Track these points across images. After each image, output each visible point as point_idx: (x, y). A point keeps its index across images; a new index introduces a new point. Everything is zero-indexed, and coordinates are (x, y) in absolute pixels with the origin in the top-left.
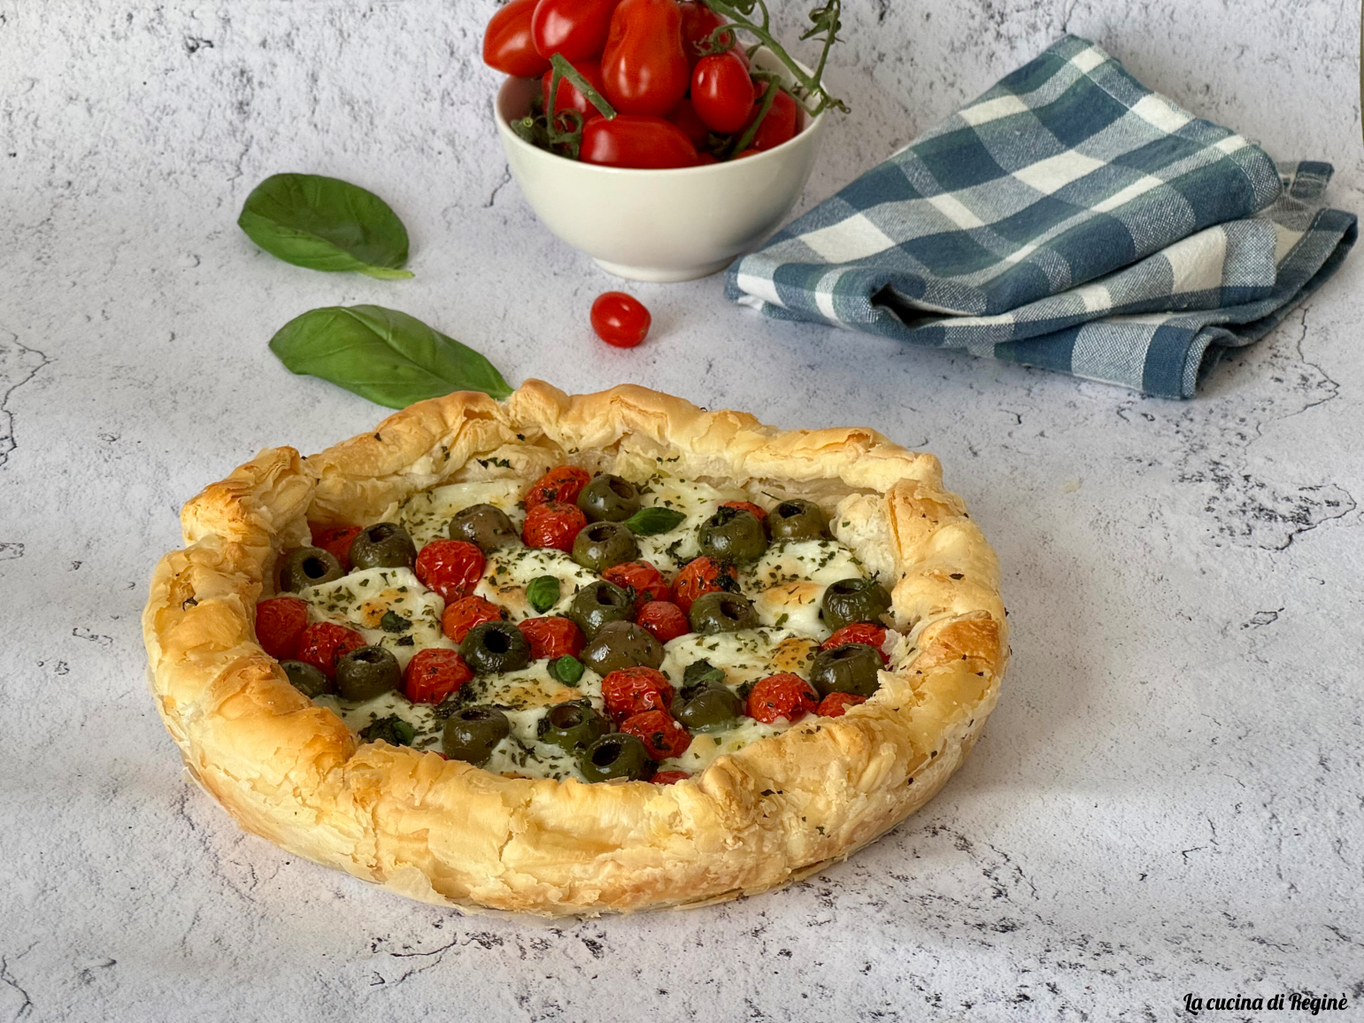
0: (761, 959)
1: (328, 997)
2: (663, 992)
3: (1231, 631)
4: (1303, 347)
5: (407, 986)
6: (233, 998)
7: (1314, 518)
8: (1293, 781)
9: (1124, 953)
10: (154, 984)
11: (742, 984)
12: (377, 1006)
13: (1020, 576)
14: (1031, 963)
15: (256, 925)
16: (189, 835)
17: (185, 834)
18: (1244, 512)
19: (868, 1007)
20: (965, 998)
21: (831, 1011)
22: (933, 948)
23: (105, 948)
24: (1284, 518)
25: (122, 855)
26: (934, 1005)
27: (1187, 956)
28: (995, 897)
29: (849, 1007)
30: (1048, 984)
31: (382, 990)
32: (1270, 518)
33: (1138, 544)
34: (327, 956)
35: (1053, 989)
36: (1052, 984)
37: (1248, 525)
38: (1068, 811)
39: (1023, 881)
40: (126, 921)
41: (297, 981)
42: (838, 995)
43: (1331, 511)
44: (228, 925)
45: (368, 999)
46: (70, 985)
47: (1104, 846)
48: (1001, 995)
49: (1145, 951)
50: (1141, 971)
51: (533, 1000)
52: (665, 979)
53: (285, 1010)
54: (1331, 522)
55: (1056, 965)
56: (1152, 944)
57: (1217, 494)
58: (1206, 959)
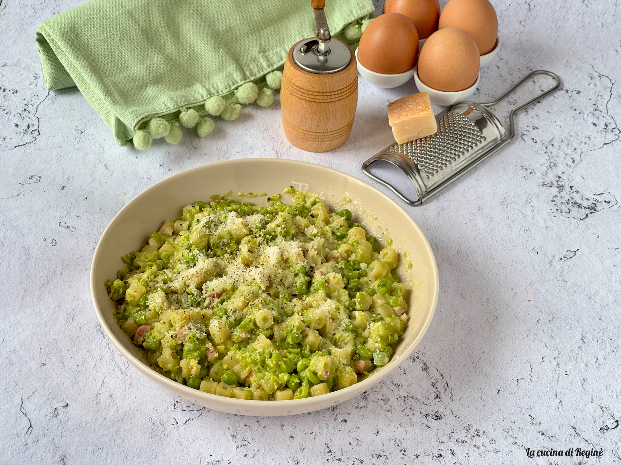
0: (334, 423)
1: (154, 430)
2: (292, 437)
3: (554, 263)
4: (609, 106)
5: (187, 426)
6: (115, 429)
7: (598, 208)
8: (568, 347)
9: (484, 436)
10: (83, 419)
11: (325, 435)
12: (174, 435)
13: (467, 224)
14: (445, 439)
15: (127, 388)
16: (102, 341)
17: (100, 341)
18: (568, 203)
19: (376, 452)
20: (416, 452)
21: (360, 452)
22: (405, 426)
23: (64, 396)
24: (585, 207)
25: (74, 350)
26: (403, 454)
27: (510, 440)
28: (435, 399)
29: (368, 451)
30: (451, 450)
31: (177, 427)
32: (579, 207)
33: (520, 213)
34: (155, 409)
35: (453, 453)
36: (452, 450)
37: (569, 209)
38: (471, 354)
39: (448, 390)
40: (74, 382)
41: (142, 421)
42: (364, 445)
43: (606, 205)
44: (115, 387)
45: (170, 431)
46: (48, 417)
47: (484, 374)
48: (431, 453)
49: (493, 436)
50: (490, 448)
51: (238, 437)
52: (293, 430)
53: (136, 436)
54: (606, 210)
55: (455, 441)
56: (497, 432)
57: (557, 194)
58: (518, 443)
